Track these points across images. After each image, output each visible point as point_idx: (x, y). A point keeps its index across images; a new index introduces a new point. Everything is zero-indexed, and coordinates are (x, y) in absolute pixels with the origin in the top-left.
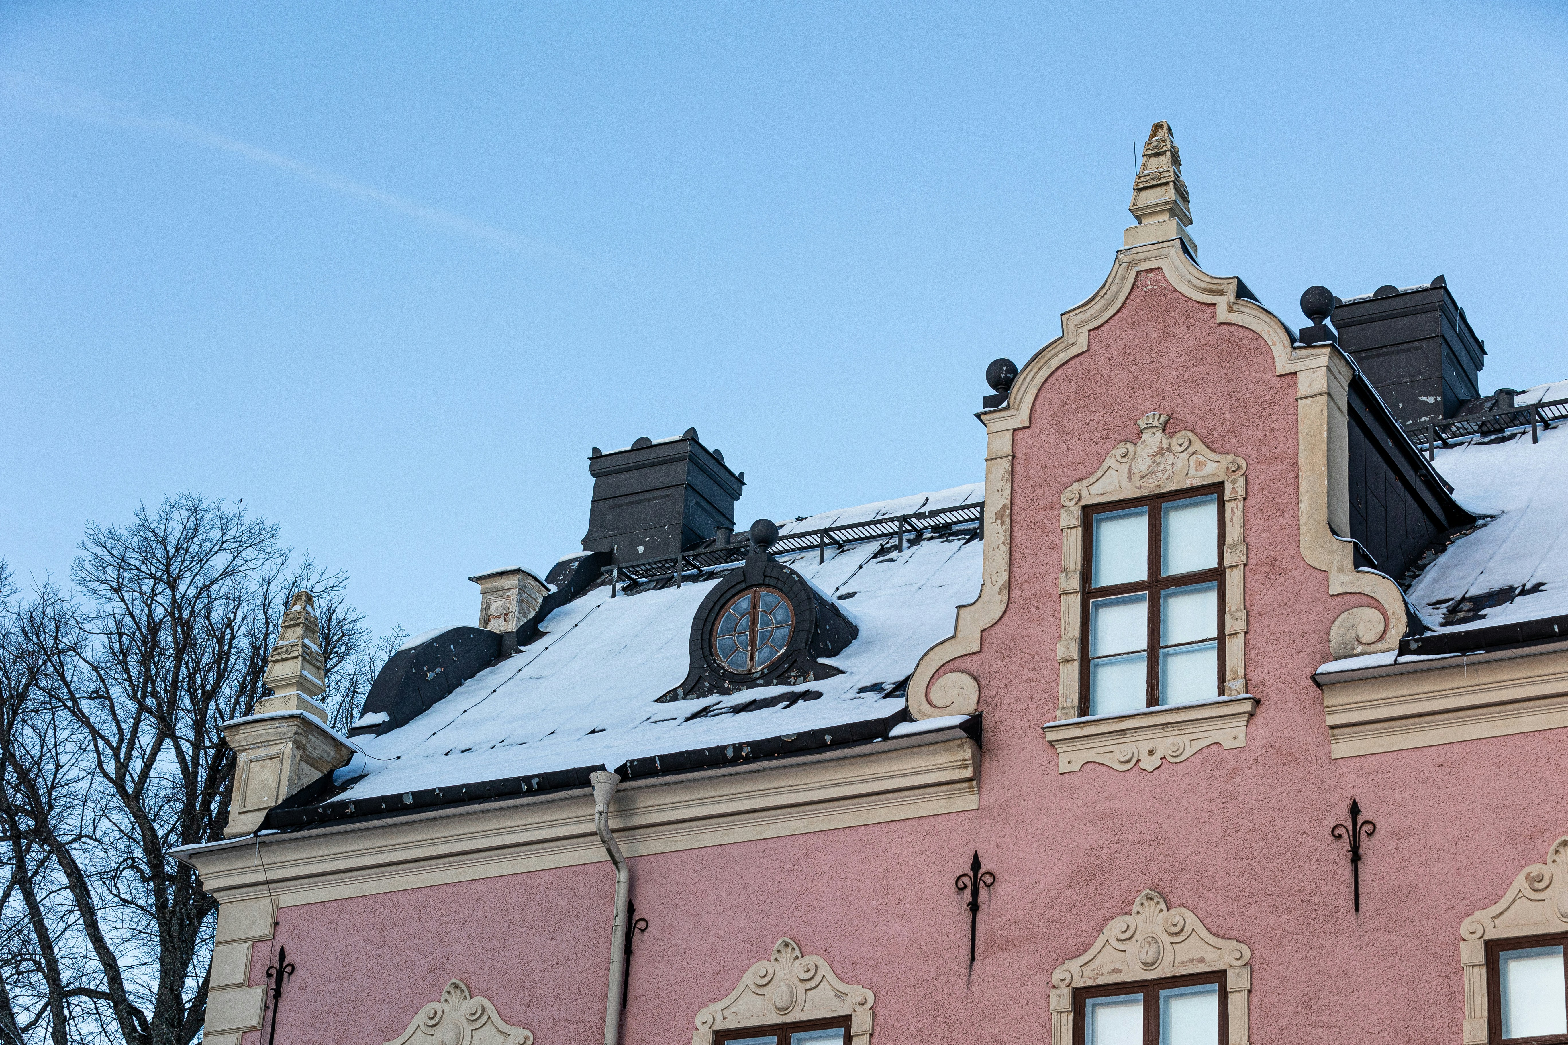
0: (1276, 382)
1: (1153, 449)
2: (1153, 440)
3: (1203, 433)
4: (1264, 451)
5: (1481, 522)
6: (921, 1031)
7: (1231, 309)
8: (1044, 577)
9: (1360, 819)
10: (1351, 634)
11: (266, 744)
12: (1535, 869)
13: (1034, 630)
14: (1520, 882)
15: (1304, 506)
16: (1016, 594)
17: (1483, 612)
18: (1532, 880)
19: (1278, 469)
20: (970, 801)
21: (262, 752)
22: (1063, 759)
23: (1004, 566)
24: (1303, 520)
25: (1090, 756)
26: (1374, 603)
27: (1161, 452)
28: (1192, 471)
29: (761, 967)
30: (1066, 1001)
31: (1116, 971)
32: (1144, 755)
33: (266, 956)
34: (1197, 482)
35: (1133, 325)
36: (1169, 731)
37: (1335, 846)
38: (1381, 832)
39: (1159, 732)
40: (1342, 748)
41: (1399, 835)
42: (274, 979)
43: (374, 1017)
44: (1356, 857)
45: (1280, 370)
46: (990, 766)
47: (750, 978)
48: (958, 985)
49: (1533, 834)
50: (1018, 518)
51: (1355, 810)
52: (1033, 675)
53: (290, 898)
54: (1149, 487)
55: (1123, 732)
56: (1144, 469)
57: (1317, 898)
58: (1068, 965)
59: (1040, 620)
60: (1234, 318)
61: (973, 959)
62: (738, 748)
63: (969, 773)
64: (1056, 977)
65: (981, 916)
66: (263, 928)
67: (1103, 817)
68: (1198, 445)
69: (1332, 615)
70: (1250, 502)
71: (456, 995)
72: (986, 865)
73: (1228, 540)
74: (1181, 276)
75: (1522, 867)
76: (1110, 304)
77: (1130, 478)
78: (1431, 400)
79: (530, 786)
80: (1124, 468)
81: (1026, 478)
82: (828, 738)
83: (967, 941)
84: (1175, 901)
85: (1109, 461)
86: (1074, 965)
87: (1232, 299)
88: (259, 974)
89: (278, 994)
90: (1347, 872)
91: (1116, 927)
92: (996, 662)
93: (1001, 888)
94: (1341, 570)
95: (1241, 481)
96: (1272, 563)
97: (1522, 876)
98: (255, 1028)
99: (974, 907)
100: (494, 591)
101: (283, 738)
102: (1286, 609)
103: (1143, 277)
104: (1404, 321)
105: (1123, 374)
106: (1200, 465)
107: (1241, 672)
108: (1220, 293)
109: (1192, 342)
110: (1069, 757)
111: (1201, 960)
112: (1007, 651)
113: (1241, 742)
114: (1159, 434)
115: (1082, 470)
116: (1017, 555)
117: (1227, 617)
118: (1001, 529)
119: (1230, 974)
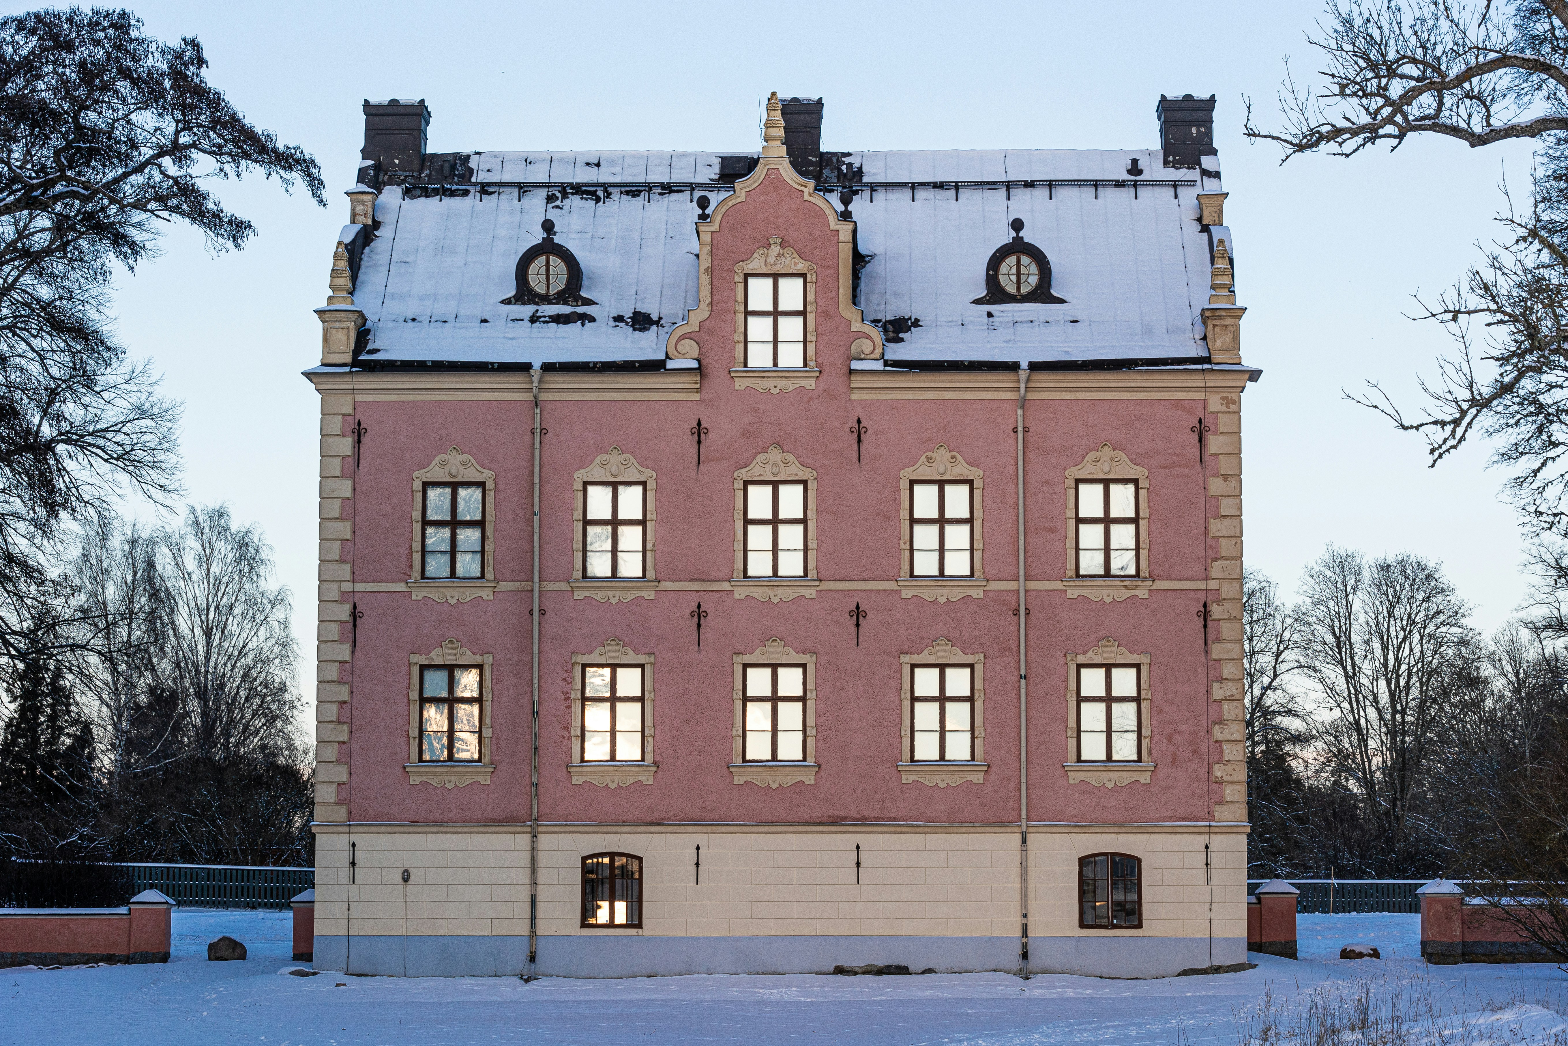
0: (829, 232)
1: (776, 254)
2: (776, 249)
3: (797, 249)
4: (824, 262)
5: (867, 259)
6: (677, 490)
7: (810, 195)
8: (727, 302)
9: (861, 426)
10: (859, 349)
11: (340, 321)
12: (929, 454)
13: (723, 325)
14: (923, 458)
15: (841, 290)
16: (714, 307)
17: (901, 335)
18: (928, 459)
19: (830, 272)
20: (696, 397)
21: (337, 325)
22: (737, 384)
23: (709, 294)
24: (840, 296)
25: (748, 384)
26: (869, 337)
27: (779, 255)
28: (793, 266)
29: (604, 457)
30: (741, 486)
31: (761, 475)
32: (772, 388)
33: (351, 424)
34: (795, 272)
35: (766, 193)
36: (783, 379)
37: (851, 435)
38: (869, 432)
39: (779, 379)
40: (854, 396)
41: (876, 434)
42: (356, 434)
43: (412, 457)
44: (859, 441)
45: (831, 228)
46: (705, 382)
47: (597, 460)
48: (693, 473)
49: (929, 440)
50: (715, 273)
51: (859, 421)
52: (722, 345)
53: (359, 397)
54: (774, 270)
55: (764, 377)
56: (772, 262)
57: (844, 455)
58: (740, 471)
59: (725, 321)
60: (811, 199)
61: (699, 463)
62: (595, 363)
63: (698, 386)
64: (735, 475)
65: (702, 445)
66: (349, 410)
67: (755, 411)
68: (795, 255)
69: (852, 339)
70: (818, 284)
71: (454, 453)
72: (704, 424)
73: (808, 300)
74: (788, 174)
75: (924, 453)
76: (756, 181)
77: (766, 264)
78: (814, 159)
79: (493, 367)
80: (763, 260)
81: (718, 255)
82: (637, 365)
83: (696, 456)
84: (785, 449)
85: (755, 255)
86: (743, 471)
87: (812, 191)
88: (348, 431)
89: (359, 442)
90: (856, 445)
91: (761, 457)
92: (706, 337)
93: (711, 435)
94: (856, 321)
95: (815, 275)
96: (826, 313)
97: (924, 457)
98: (349, 456)
99: (699, 442)
100: (358, 201)
101: (349, 320)
102: (832, 334)
103: (770, 171)
104: (802, 117)
105: (761, 215)
106: (796, 264)
107: (814, 358)
108: (806, 187)
109: (792, 206)
110: (740, 383)
111: (796, 475)
112: (711, 333)
113: (813, 387)
114: (779, 247)
115: (743, 257)
116: (714, 290)
117: (808, 334)
118: (707, 277)
119: (809, 482)
